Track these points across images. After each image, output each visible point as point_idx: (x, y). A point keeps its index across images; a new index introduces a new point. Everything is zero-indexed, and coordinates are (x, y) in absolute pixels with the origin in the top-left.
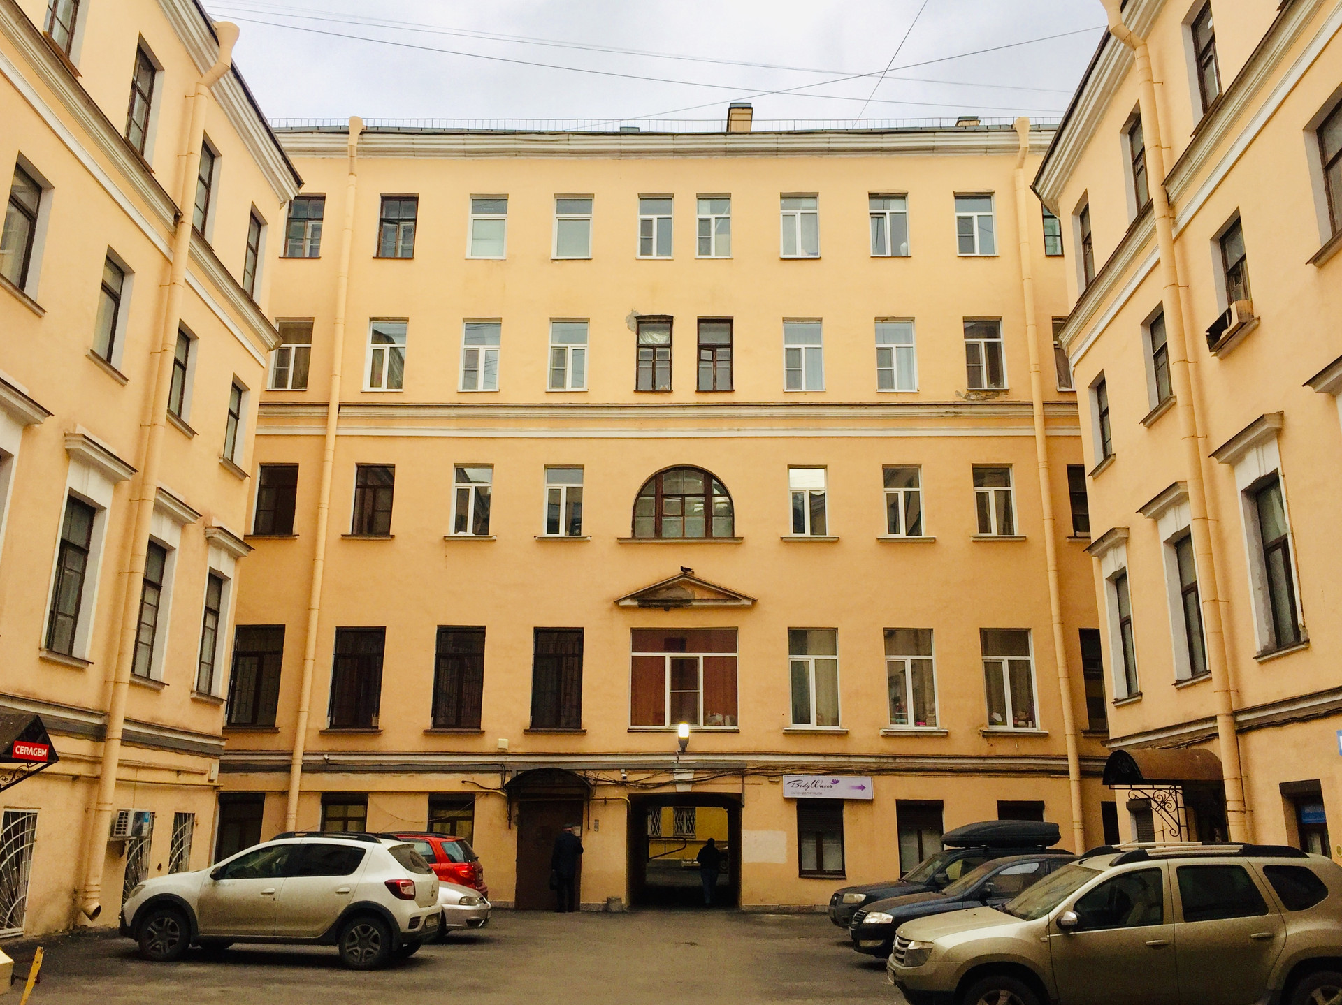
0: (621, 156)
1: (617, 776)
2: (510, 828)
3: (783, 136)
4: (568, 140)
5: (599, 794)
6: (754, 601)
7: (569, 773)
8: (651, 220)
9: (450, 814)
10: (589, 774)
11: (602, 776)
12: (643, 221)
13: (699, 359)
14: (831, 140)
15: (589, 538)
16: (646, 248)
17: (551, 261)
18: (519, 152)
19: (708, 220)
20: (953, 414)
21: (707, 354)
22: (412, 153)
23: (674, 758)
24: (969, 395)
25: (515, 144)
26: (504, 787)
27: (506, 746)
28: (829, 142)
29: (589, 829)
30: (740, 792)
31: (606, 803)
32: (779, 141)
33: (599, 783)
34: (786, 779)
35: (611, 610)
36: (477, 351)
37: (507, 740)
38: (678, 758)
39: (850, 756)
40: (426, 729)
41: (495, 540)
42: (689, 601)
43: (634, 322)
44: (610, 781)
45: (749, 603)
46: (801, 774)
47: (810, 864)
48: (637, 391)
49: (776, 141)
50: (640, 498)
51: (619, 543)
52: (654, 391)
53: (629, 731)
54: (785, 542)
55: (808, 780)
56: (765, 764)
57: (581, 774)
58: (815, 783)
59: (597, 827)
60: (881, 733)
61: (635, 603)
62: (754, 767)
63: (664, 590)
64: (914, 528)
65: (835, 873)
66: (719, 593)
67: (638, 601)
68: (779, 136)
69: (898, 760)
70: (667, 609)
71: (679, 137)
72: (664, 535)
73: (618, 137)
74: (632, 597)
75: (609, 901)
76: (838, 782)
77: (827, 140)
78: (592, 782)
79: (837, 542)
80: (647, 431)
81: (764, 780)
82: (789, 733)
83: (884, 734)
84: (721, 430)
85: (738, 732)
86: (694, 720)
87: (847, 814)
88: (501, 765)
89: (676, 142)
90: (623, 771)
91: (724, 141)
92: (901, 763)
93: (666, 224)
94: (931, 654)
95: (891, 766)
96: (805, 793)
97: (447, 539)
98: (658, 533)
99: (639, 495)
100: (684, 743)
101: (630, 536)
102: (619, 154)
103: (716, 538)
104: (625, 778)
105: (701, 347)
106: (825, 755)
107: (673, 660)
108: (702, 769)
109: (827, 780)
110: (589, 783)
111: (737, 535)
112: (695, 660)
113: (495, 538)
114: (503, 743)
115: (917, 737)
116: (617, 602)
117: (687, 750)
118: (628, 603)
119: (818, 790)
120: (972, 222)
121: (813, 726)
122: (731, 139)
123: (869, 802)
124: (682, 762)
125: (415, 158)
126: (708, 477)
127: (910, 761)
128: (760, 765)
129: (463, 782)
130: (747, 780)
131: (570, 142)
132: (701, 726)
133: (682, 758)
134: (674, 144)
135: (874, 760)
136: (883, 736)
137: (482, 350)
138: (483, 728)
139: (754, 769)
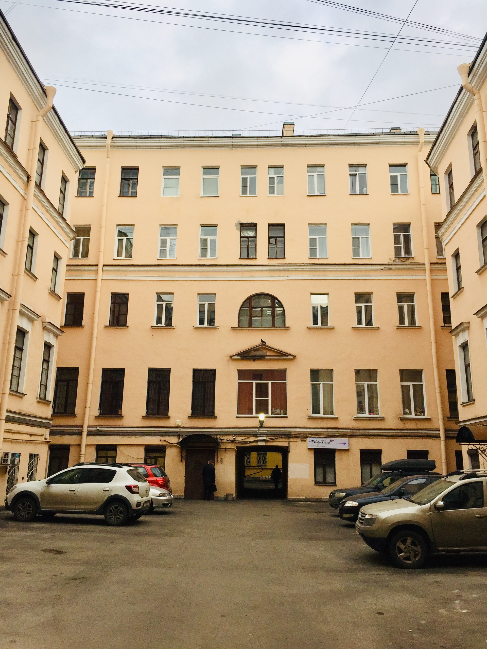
0: (233, 148)
1: (231, 438)
2: (182, 461)
3: (309, 137)
4: (208, 140)
5: (223, 446)
6: (295, 357)
7: (209, 436)
8: (246, 178)
9: (154, 455)
10: (218, 437)
11: (224, 438)
12: (243, 178)
13: (269, 243)
14: (331, 139)
15: (218, 327)
16: (244, 191)
17: (200, 198)
18: (185, 146)
19: (273, 178)
20: (388, 269)
21: (273, 241)
22: (136, 147)
23: (257, 430)
24: (395, 260)
25: (184, 142)
26: (179, 443)
27: (180, 424)
28: (330, 140)
29: (218, 462)
30: (288, 445)
31: (226, 450)
32: (307, 140)
33: (223, 441)
34: (309, 439)
35: (228, 361)
36: (166, 240)
37: (180, 421)
38: (259, 429)
39: (338, 429)
40: (144, 416)
41: (174, 328)
42: (264, 356)
43: (239, 226)
44: (228, 440)
45: (292, 357)
46: (316, 437)
47: (320, 479)
48: (240, 258)
49: (305, 140)
50: (242, 308)
51: (232, 330)
52: (248, 258)
53: (237, 417)
54: (309, 329)
55: (319, 440)
56: (299, 433)
57: (214, 437)
58: (322, 442)
59: (222, 461)
60: (353, 418)
61: (239, 358)
62: (294, 434)
63: (253, 351)
64: (369, 322)
65: (332, 483)
66: (278, 353)
67: (241, 356)
68: (307, 137)
69: (361, 431)
70: (254, 360)
71: (260, 138)
72: (253, 326)
73: (232, 139)
74: (238, 355)
75: (227, 495)
76: (333, 441)
77: (329, 139)
78: (220, 441)
79: (333, 329)
80: (245, 277)
81: (299, 440)
82: (310, 418)
83: (354, 418)
84: (280, 277)
85: (287, 417)
86: (267, 412)
87: (337, 455)
88: (178, 432)
89: (258, 141)
90: (234, 435)
91: (281, 140)
92: (362, 432)
93: (254, 180)
94: (376, 381)
95: (358, 434)
96: (317, 446)
97: (153, 328)
98: (250, 325)
99: (242, 307)
100: (262, 423)
101: (237, 326)
102: (232, 147)
103: (277, 327)
104: (234, 439)
105: (270, 237)
106: (327, 428)
107: (257, 384)
108: (270, 435)
109: (328, 440)
110: (218, 441)
111: (287, 326)
112: (267, 384)
113: (175, 327)
114: (179, 422)
115: (370, 420)
116: (231, 357)
117: (263, 426)
118: (236, 357)
119: (324, 444)
120: (397, 178)
121: (321, 415)
122: (284, 139)
123: (347, 450)
124: (261, 432)
125: (138, 149)
126: (273, 298)
127: (366, 431)
128: (297, 433)
129: (160, 440)
130: (291, 440)
131: (209, 141)
132: (270, 415)
133: (261, 429)
134: (257, 142)
135: (349, 431)
136: (354, 420)
137: (169, 239)
138: (169, 415)
139: (294, 435)
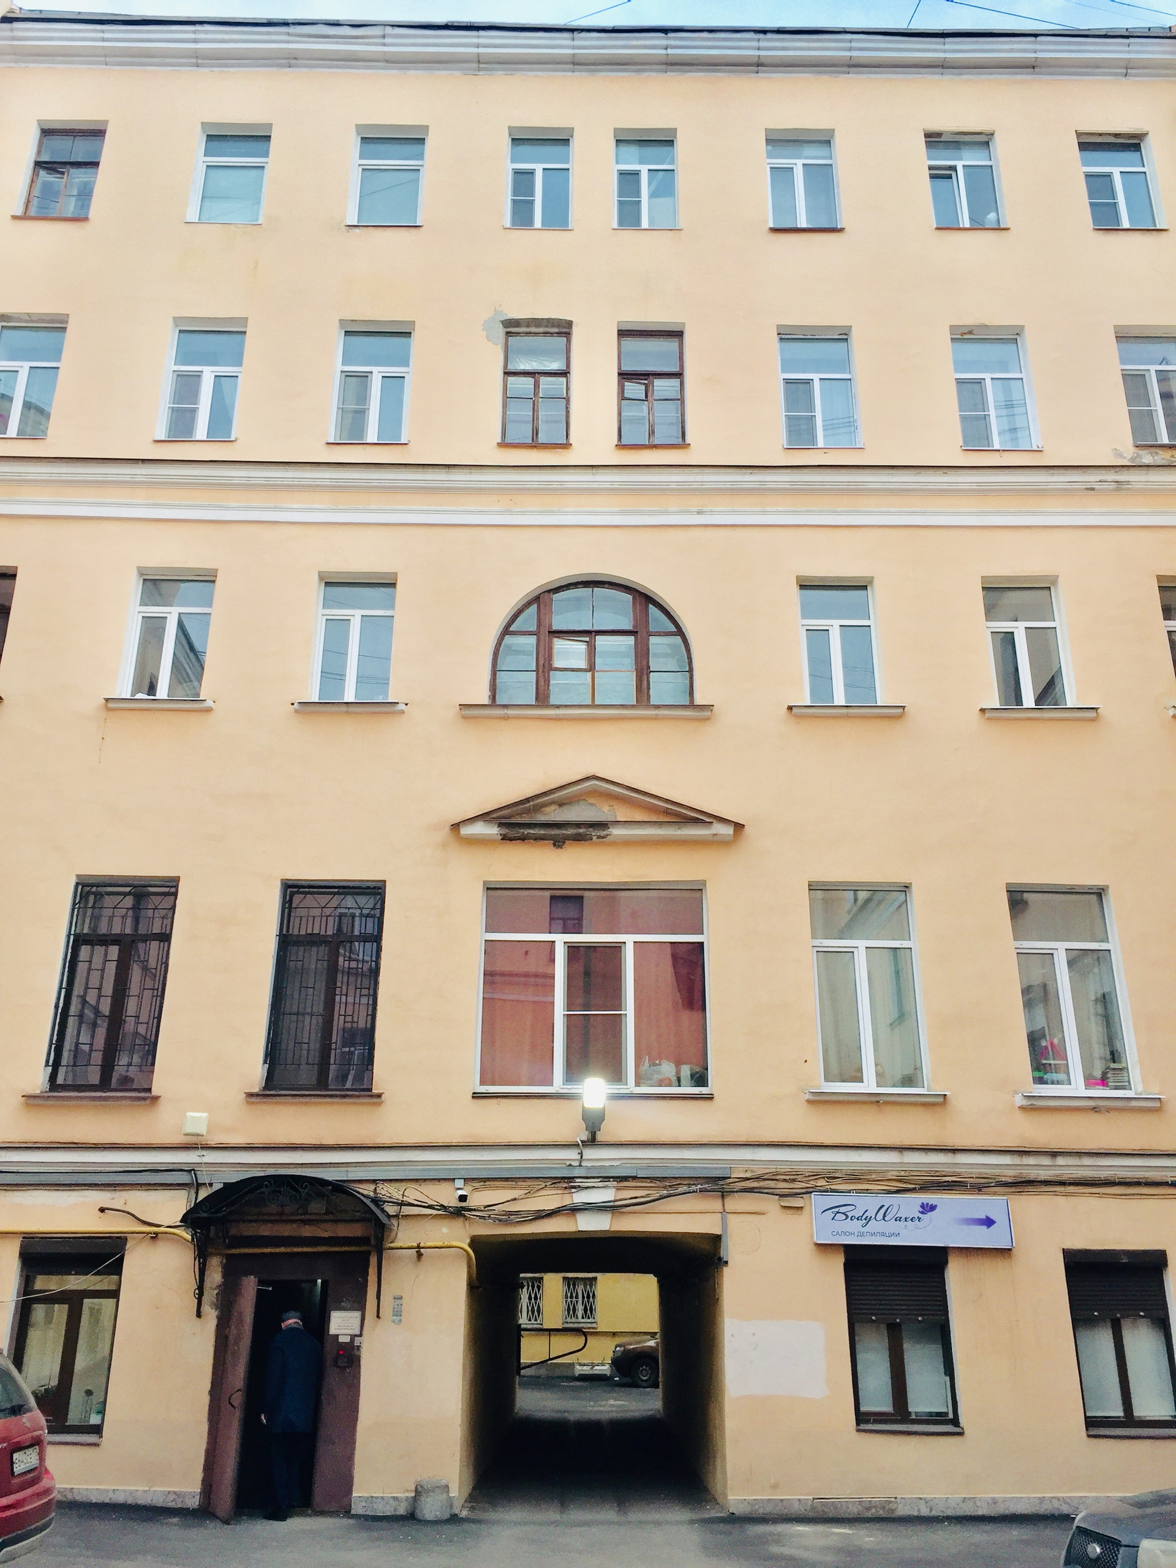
0: (479, 69)
1: (447, 1196)
2: (199, 1315)
3: (769, 36)
5: (405, 1235)
6: (739, 827)
7: (340, 1188)
8: (531, 173)
9: (75, 1282)
10: (385, 1190)
11: (413, 1194)
12: (517, 173)
13: (622, 397)
14: (854, 45)
15: (401, 707)
16: (522, 214)
17: (345, 229)
19: (636, 174)
20: (1113, 486)
21: (634, 389)
22: (103, 59)
23: (572, 1155)
24: (1138, 456)
25: (288, 42)
26: (188, 1220)
27: (202, 1129)
28: (850, 49)
29: (378, 1316)
30: (717, 1231)
31: (420, 1255)
32: (762, 44)
33: (406, 1210)
34: (818, 1202)
35: (444, 845)
36: (198, 376)
37: (205, 1115)
38: (581, 1154)
39: (955, 1151)
40: (31, 1092)
41: (209, 710)
42: (602, 825)
43: (501, 331)
44: (430, 1207)
45: (727, 831)
46: (849, 1191)
47: (879, 1400)
48: (504, 444)
49: (755, 44)
50: (508, 639)
51: (464, 717)
52: (535, 444)
53: (476, 1096)
54: (797, 716)
55: (868, 1204)
56: (772, 1169)
57: (367, 1190)
58: (884, 1212)
59: (397, 1313)
60: (1019, 1101)
61: (493, 831)
62: (748, 1175)
63: (553, 807)
64: (1049, 692)
65: (937, 1418)
66: (667, 812)
67: (500, 825)
68: (762, 36)
69: (1060, 1161)
70: (558, 843)
71: (584, 34)
72: (553, 701)
73: (474, 33)
74: (485, 817)
75: (419, 1492)
76: (933, 1208)
77: (848, 45)
78: (391, 1210)
79: (899, 717)
80: (523, 513)
81: (771, 1205)
82: (820, 1101)
83: (1025, 1102)
84: (666, 512)
85: (710, 1098)
86: (616, 1073)
87: (955, 1275)
88: (190, 1171)
89: (577, 43)
90: (459, 1183)
91: (664, 42)
92: (1067, 1168)
93: (559, 177)
94: (1106, 940)
95: (1043, 1175)
96: (861, 1235)
97: (111, 705)
98: (542, 698)
99: (506, 631)
100: (593, 1124)
101: (486, 701)
102: (475, 65)
103: (658, 707)
104: (463, 1198)
105: (625, 376)
106: (901, 1149)
107: (573, 951)
108: (634, 1178)
109: (911, 1203)
110: (383, 1211)
111: (699, 700)
112: (616, 949)
113: (209, 703)
114: (197, 1122)
115: (1095, 1109)
116: (456, 827)
117: (600, 1137)
118: (480, 829)
119: (891, 1226)
120: (1111, 182)
121: (869, 1085)
122: (675, 39)
123: (1005, 1253)
124: (589, 1164)
125: (108, 67)
126: (644, 599)
127: (1087, 1161)
128: (760, 1170)
129: (102, 1210)
130: (734, 1203)
131: (387, 40)
132: (631, 1087)
133: (590, 1153)
134: (574, 47)
135: (1007, 1160)
136: (1022, 1108)
138: (155, 1091)
139: (748, 1179)
